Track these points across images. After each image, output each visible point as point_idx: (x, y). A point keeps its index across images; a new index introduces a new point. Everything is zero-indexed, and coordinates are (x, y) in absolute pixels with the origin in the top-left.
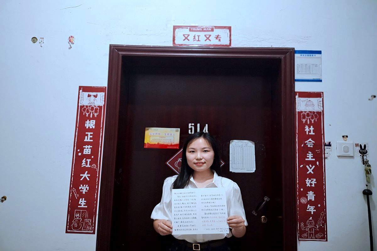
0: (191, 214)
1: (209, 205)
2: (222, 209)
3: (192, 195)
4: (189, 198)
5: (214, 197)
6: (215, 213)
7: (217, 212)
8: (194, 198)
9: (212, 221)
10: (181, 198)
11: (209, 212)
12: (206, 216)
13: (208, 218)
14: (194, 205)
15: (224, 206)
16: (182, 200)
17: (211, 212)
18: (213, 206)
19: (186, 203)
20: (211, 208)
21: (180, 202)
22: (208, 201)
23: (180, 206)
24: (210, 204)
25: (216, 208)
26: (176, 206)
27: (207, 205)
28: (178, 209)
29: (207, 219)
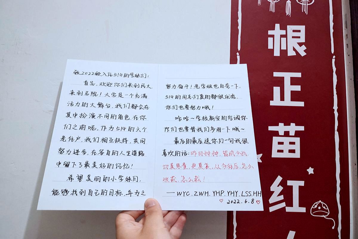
0: (125, 140)
1: (190, 113)
2: (237, 129)
3: (134, 81)
4: (126, 91)
5: (209, 92)
6: (210, 141)
7: (216, 135)
8: (141, 91)
9: (200, 164)
10: (96, 89)
11: (190, 135)
12: (180, 148)
13: (185, 154)
14: (138, 112)
15: (244, 118)
16: (98, 93)
17: (197, 135)
18: (205, 118)
19: (113, 105)
20: (197, 124)
21: (90, 99)
22: (190, 102)
23: (88, 111)
24: (196, 113)
25: (216, 124)
26: (73, 110)
27: (183, 113)
28: (79, 121)
29: (180, 159)
